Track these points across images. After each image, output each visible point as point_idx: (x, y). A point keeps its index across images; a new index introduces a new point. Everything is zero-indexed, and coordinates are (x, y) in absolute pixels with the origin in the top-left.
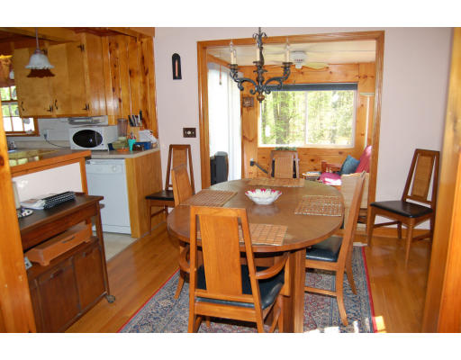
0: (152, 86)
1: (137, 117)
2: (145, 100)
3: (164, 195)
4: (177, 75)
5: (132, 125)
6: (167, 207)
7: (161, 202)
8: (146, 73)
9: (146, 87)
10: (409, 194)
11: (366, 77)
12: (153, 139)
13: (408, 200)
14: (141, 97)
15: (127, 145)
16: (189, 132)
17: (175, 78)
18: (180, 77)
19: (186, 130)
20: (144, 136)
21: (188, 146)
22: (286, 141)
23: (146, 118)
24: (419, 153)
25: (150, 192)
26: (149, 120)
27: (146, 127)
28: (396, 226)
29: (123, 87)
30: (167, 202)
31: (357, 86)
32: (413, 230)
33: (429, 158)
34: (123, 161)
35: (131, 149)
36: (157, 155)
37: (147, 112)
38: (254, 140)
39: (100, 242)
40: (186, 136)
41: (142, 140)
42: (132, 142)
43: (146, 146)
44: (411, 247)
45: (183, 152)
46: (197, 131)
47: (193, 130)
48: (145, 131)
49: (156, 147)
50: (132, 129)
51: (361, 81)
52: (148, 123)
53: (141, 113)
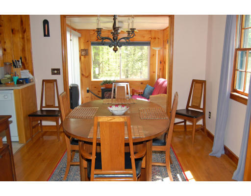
0: (29, 40)
1: (19, 61)
2: (23, 50)
3: (39, 113)
4: (47, 34)
5: (15, 66)
6: (41, 121)
7: (38, 118)
8: (24, 31)
9: (24, 41)
10: (190, 105)
11: (155, 38)
12: (31, 76)
13: (189, 109)
14: (20, 48)
15: (12, 80)
16: (56, 71)
17: (45, 35)
18: (48, 35)
19: (53, 70)
20: (25, 74)
21: (56, 81)
22: (99, 77)
23: (25, 63)
24: (194, 82)
25: (31, 112)
26: (27, 64)
27: (25, 68)
28: (183, 124)
29: (7, 41)
30: (42, 118)
31: (150, 43)
32: (196, 125)
33: (200, 85)
34: (12, 91)
35: (16, 83)
36: (33, 87)
37: (25, 58)
38: (89, 76)
39: (9, 147)
40: (53, 74)
41: (23, 77)
42: (16, 79)
43: (27, 81)
44: (195, 135)
45: (52, 84)
46: (60, 71)
47: (58, 70)
48: (24, 71)
49: (33, 82)
50: (15, 70)
51: (152, 41)
52: (26, 65)
53: (21, 59)
